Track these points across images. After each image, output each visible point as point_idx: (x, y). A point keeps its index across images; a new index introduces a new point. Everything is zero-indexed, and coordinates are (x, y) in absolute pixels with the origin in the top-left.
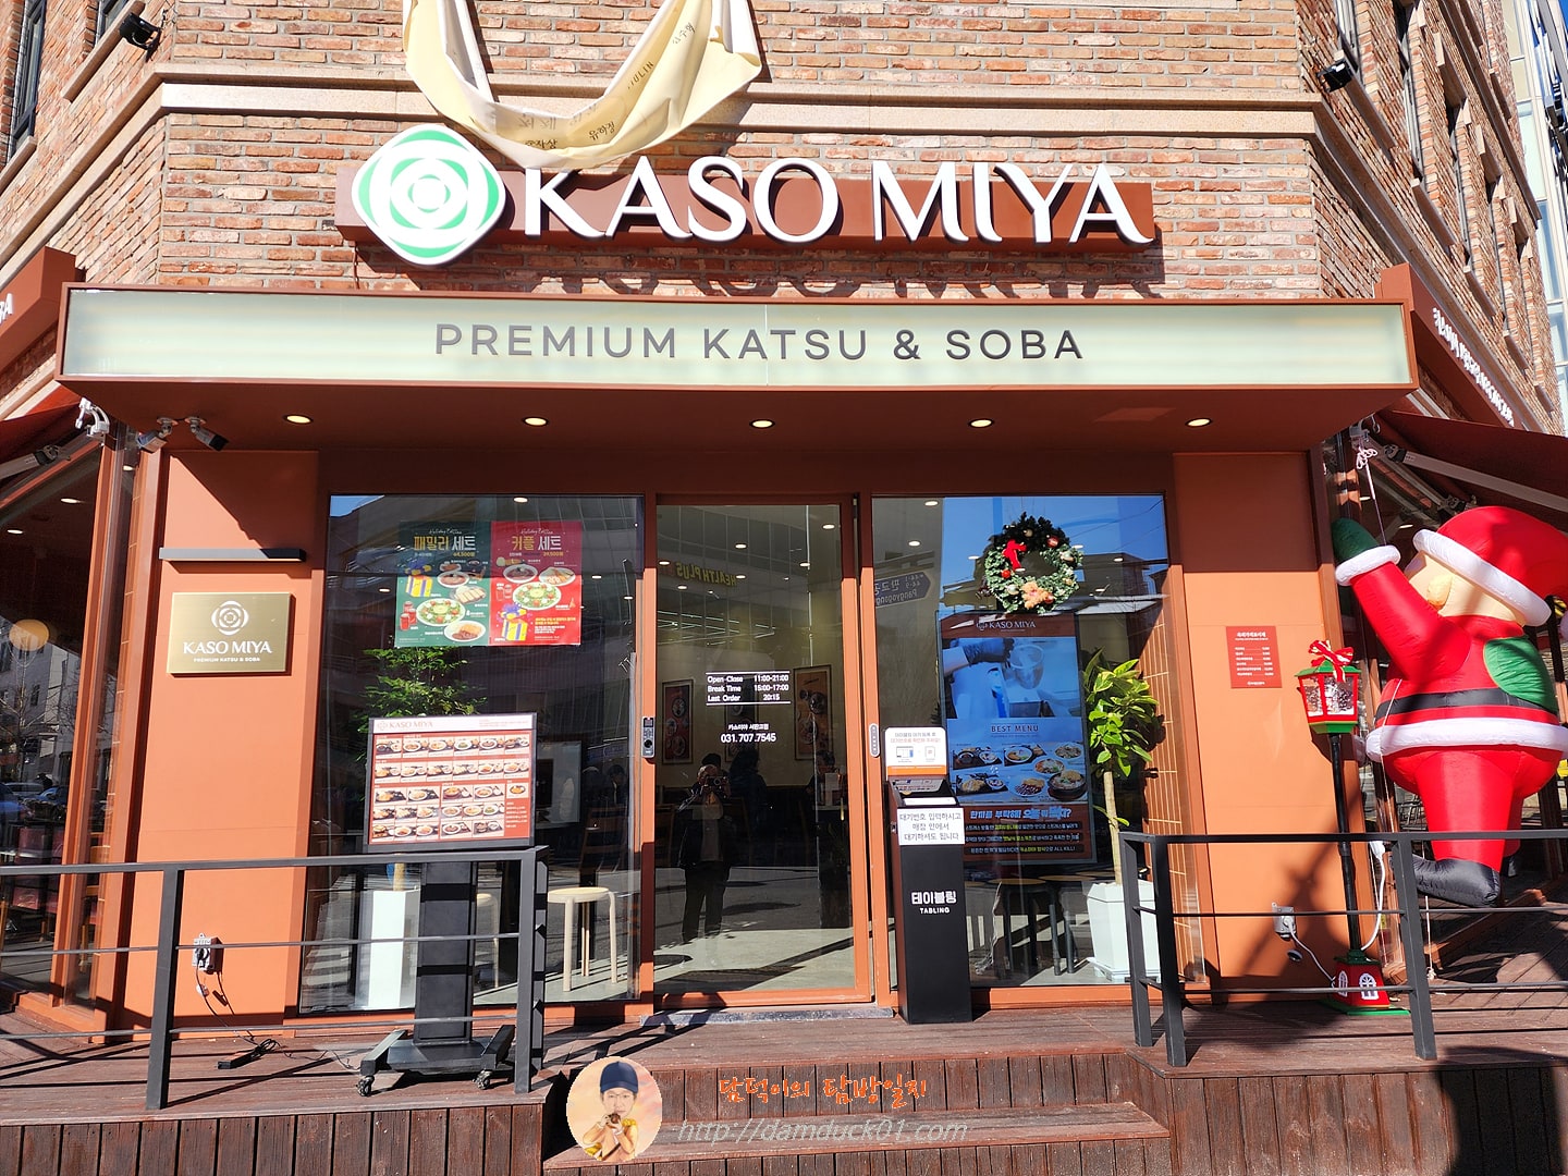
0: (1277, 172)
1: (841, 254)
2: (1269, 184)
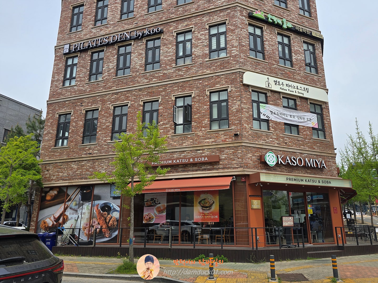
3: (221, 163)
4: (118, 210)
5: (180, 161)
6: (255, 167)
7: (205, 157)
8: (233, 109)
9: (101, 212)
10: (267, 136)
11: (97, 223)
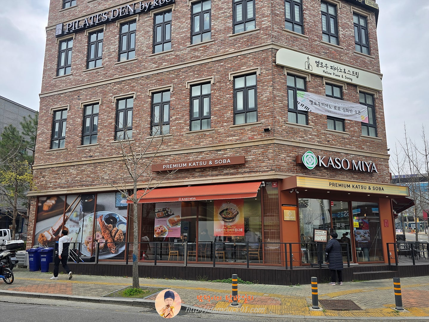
3: (247, 166)
4: (124, 222)
5: (196, 164)
6: (289, 170)
7: (227, 158)
8: (263, 97)
9: (106, 224)
10: (306, 132)
11: (101, 237)
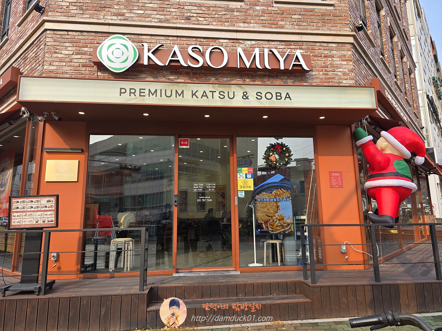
0: (343, 52)
1: (229, 72)
2: (341, 56)
